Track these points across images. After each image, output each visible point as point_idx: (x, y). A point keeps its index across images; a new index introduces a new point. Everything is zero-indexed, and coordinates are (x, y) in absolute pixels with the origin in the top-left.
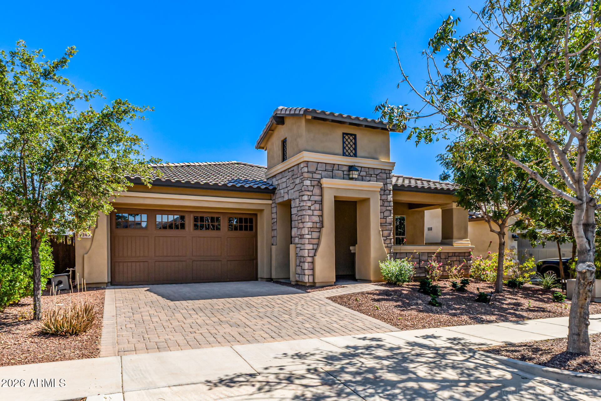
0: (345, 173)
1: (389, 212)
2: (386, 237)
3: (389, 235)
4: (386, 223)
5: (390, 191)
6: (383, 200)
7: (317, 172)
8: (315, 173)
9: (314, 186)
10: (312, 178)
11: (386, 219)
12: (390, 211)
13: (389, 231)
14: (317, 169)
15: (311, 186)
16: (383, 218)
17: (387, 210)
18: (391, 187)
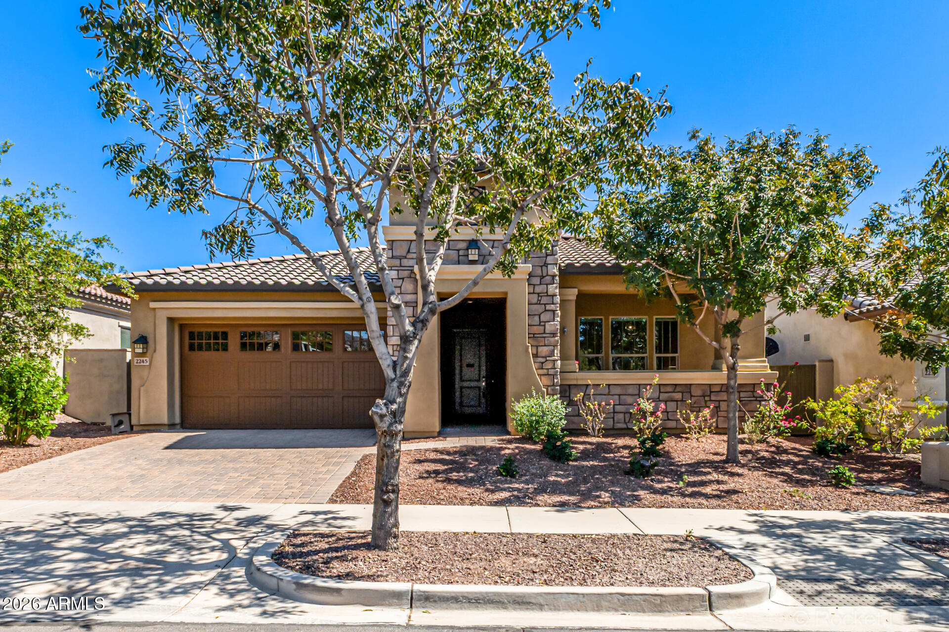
0: (461, 253)
1: (551, 314)
2: (545, 357)
3: (552, 354)
4: (544, 333)
5: (553, 276)
6: (538, 294)
7: (410, 256)
8: (405, 257)
9: (403, 279)
10: (401, 266)
11: (545, 326)
12: (554, 311)
13: (552, 348)
14: (409, 252)
15: (399, 279)
16: (540, 325)
17: (546, 310)
18: (556, 271)
